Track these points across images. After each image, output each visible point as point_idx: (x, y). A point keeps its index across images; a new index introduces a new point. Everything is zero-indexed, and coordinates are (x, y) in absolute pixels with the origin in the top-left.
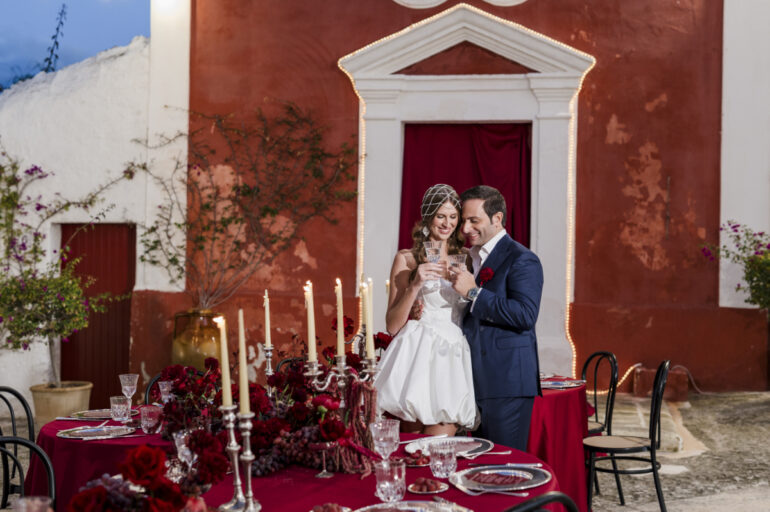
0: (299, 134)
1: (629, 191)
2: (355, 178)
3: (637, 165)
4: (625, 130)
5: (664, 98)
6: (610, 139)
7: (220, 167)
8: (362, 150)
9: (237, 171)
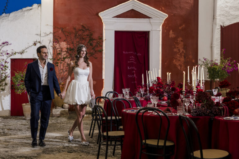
0: (86, 33)
1: (175, 50)
2: (102, 46)
3: (177, 43)
4: (174, 34)
5: (184, 26)
6: (170, 36)
7: (62, 42)
8: (104, 39)
9: (67, 44)
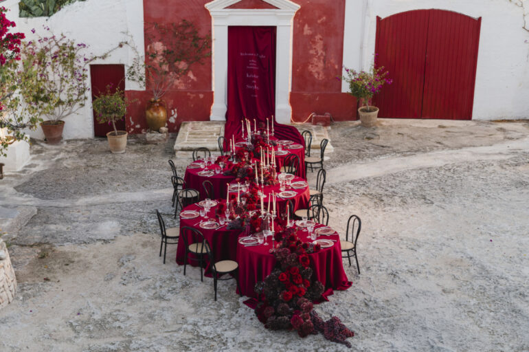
0: (188, 31)
1: (312, 52)
2: (210, 47)
3: (314, 43)
4: (310, 30)
5: (324, 18)
6: (305, 33)
7: (157, 43)
8: (213, 37)
9: (164, 45)
